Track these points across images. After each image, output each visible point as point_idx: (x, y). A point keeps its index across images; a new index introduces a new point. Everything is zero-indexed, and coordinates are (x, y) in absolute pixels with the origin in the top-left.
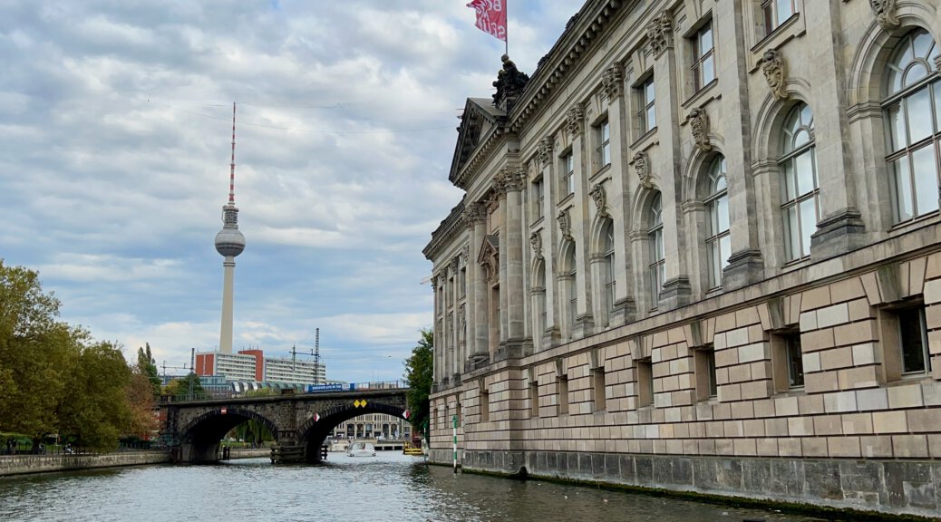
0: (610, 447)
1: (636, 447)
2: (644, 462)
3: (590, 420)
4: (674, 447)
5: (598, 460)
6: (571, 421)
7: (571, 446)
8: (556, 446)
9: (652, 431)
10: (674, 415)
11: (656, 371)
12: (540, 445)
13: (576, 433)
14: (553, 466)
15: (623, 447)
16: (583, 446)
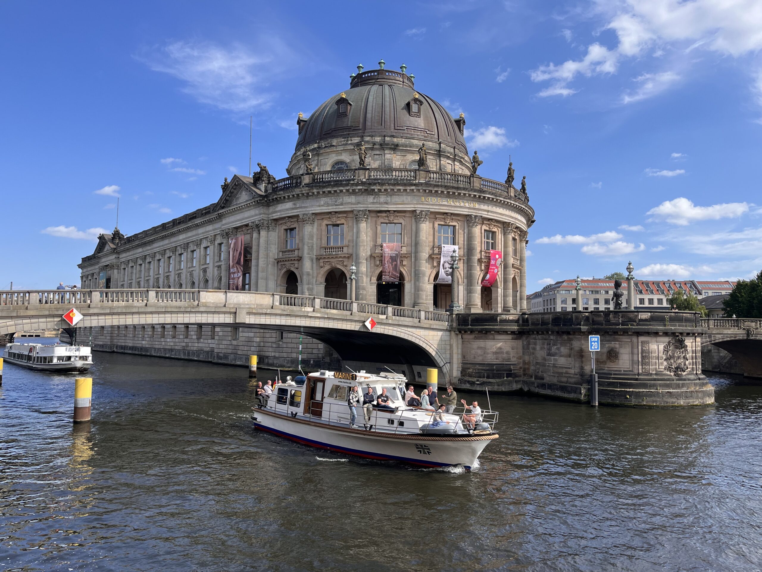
0: (135, 345)
1: (140, 345)
2: (141, 349)
3: (131, 338)
4: (147, 346)
5: (132, 348)
6: (128, 338)
7: (127, 344)
8: (123, 344)
9: (144, 342)
10: (147, 339)
11: (146, 330)
12: (119, 344)
13: (128, 341)
14: (122, 349)
15: (138, 345)
16: (130, 345)
